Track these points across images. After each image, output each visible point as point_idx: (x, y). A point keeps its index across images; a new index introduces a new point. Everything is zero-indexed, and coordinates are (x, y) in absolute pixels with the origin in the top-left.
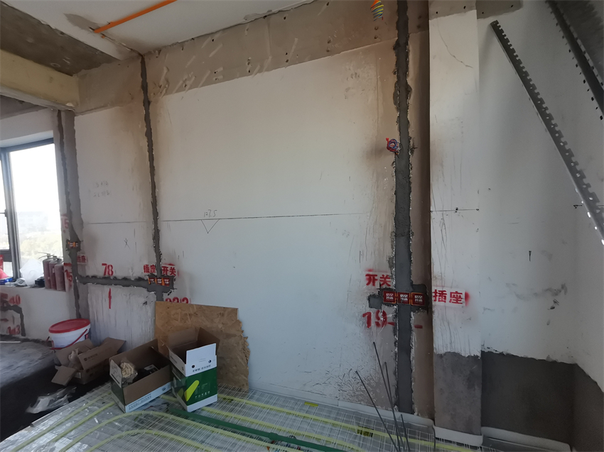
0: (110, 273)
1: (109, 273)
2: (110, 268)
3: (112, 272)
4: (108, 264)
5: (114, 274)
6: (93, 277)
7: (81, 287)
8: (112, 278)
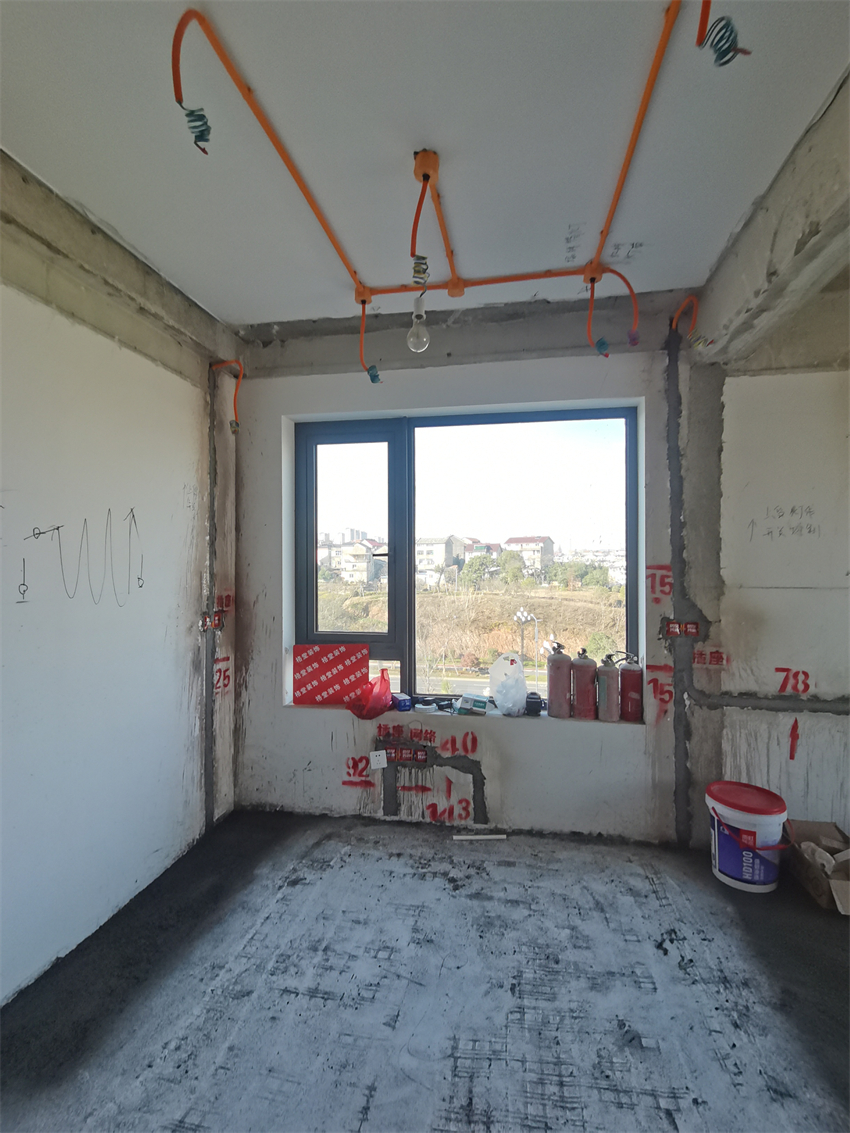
0: (801, 687)
1: (795, 688)
2: (801, 677)
3: (807, 687)
4: (794, 669)
5: (812, 690)
6: (741, 694)
7: (699, 718)
8: (804, 697)
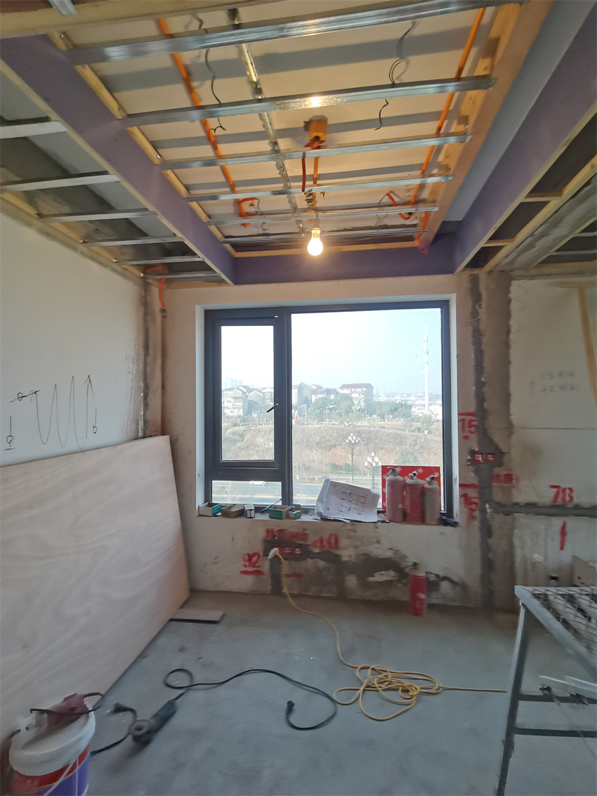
0: (567, 498)
1: (563, 499)
2: (568, 491)
3: (572, 498)
4: (563, 486)
5: (576, 501)
6: (526, 504)
7: (497, 521)
8: (570, 506)
